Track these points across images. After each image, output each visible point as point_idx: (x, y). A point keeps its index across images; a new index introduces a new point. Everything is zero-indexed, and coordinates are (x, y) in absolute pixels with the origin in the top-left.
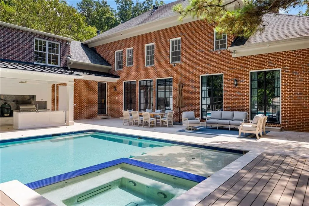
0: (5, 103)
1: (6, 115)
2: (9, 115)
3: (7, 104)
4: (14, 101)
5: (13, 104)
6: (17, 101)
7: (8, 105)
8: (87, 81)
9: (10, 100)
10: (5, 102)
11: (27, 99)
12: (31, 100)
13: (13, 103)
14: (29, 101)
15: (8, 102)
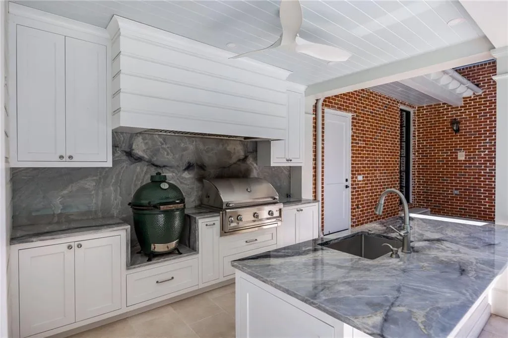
0: (157, 180)
1: (159, 248)
2: (173, 245)
3: (165, 186)
4: (189, 167)
5: (186, 182)
6: (202, 167)
7: (172, 187)
9: (174, 163)
10: (153, 171)
11: (234, 159)
12: (250, 161)
13: (186, 175)
14: (243, 167)
15: (169, 174)
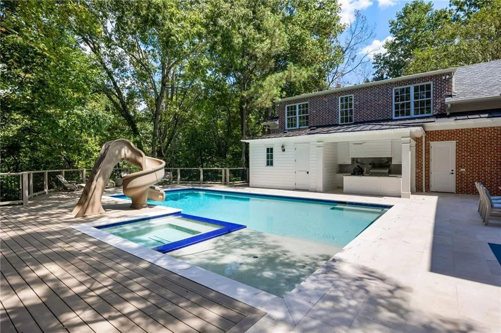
6: (374, 164)
8: (494, 128)
11: (384, 162)
14: (387, 164)
